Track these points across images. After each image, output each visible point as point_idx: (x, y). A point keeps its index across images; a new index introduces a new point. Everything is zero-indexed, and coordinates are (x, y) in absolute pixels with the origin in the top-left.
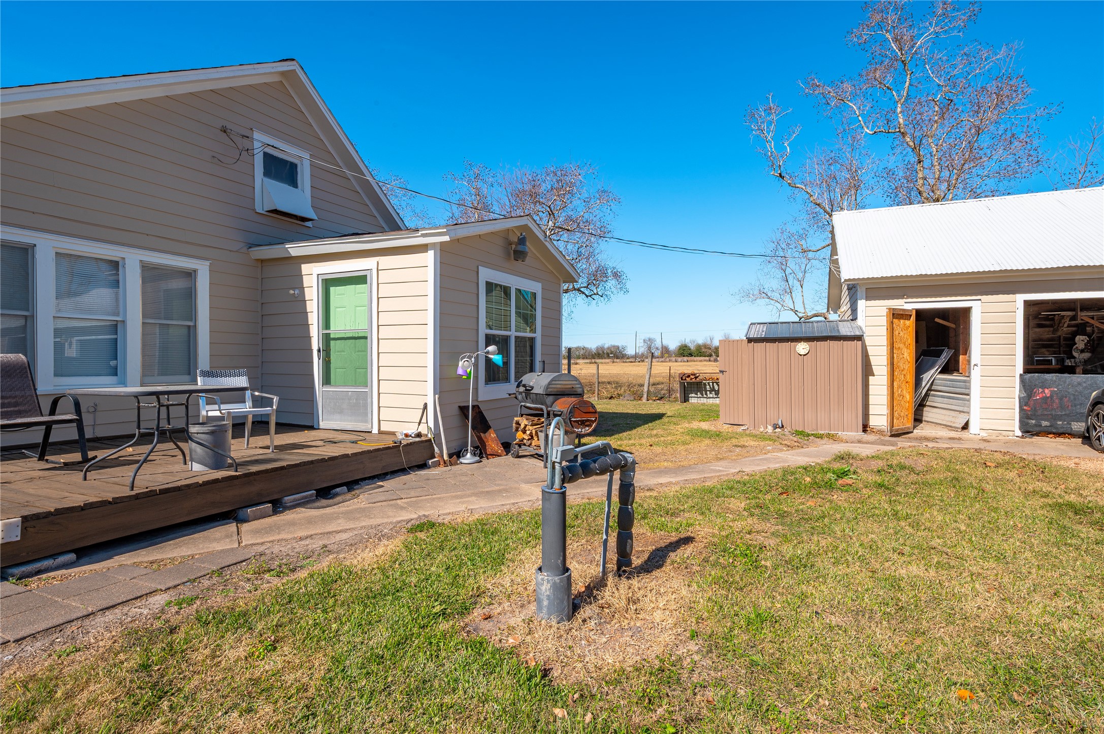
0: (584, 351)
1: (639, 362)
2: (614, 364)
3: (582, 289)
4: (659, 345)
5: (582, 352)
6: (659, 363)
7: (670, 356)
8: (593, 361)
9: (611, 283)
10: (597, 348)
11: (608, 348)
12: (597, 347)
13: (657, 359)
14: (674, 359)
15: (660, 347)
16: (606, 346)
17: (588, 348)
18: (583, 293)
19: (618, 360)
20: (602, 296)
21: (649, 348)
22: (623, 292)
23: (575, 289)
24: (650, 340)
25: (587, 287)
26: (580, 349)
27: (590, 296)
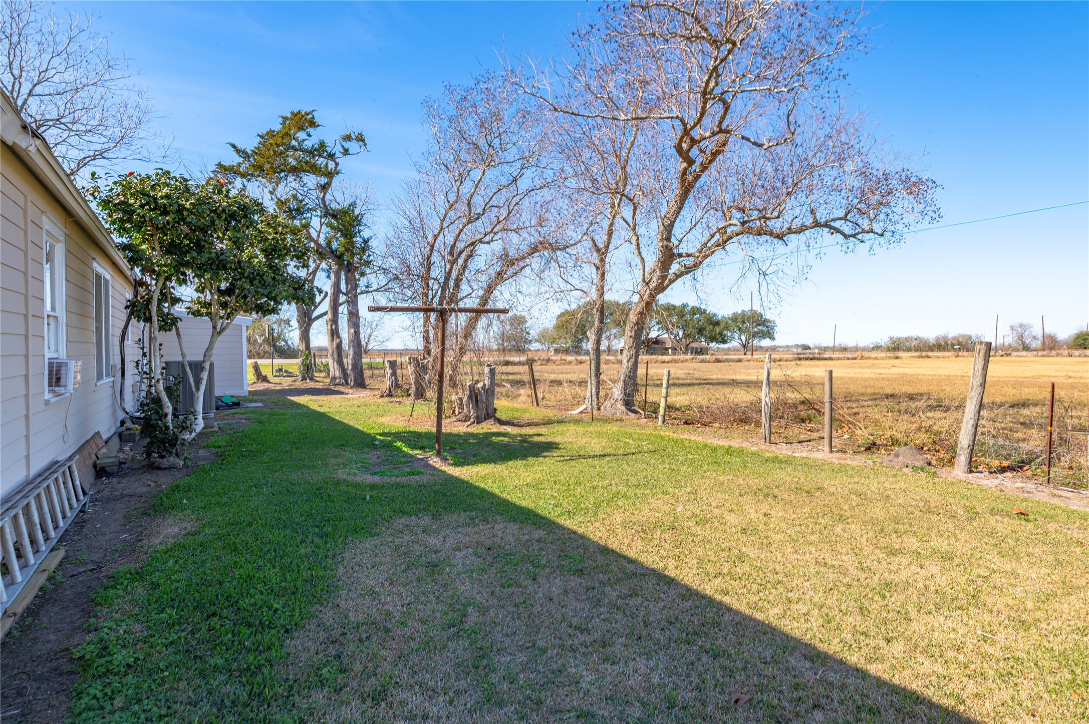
0: (918, 342)
1: (1002, 356)
2: (958, 359)
3: (837, 224)
4: (1037, 331)
5: (914, 343)
6: (1037, 359)
7: (1060, 348)
8: (924, 354)
9: (902, 203)
10: (938, 339)
11: (954, 338)
12: (937, 337)
13: (1035, 353)
14: (1066, 352)
15: (1040, 336)
16: (951, 336)
17: (923, 339)
18: (838, 231)
19: (965, 354)
20: (882, 235)
21: (1021, 337)
22: (927, 218)
23: (817, 224)
24: (1021, 326)
25: (845, 218)
26: (911, 339)
27: (854, 236)
